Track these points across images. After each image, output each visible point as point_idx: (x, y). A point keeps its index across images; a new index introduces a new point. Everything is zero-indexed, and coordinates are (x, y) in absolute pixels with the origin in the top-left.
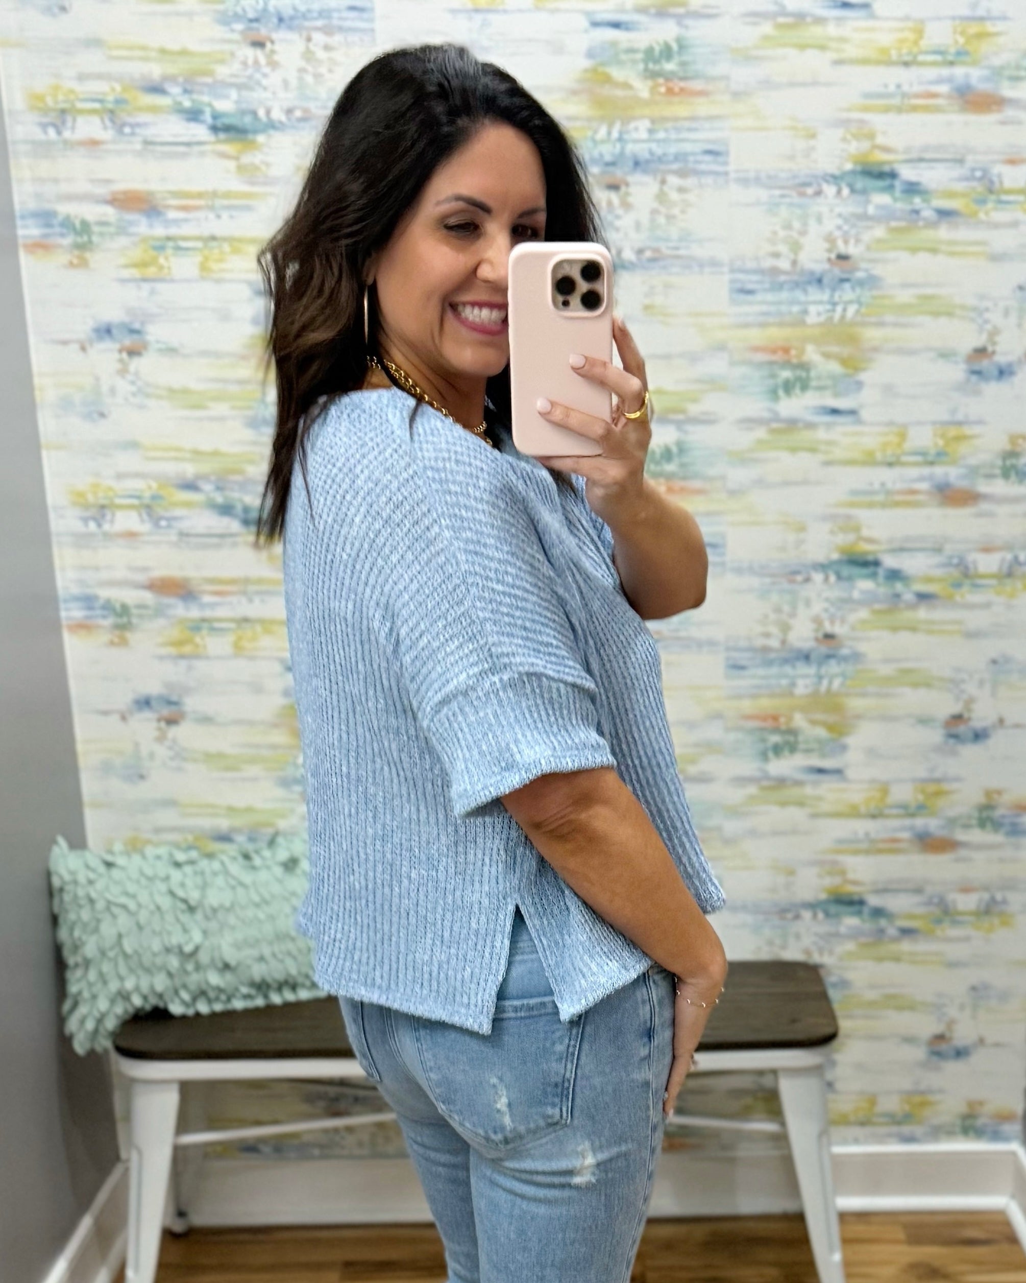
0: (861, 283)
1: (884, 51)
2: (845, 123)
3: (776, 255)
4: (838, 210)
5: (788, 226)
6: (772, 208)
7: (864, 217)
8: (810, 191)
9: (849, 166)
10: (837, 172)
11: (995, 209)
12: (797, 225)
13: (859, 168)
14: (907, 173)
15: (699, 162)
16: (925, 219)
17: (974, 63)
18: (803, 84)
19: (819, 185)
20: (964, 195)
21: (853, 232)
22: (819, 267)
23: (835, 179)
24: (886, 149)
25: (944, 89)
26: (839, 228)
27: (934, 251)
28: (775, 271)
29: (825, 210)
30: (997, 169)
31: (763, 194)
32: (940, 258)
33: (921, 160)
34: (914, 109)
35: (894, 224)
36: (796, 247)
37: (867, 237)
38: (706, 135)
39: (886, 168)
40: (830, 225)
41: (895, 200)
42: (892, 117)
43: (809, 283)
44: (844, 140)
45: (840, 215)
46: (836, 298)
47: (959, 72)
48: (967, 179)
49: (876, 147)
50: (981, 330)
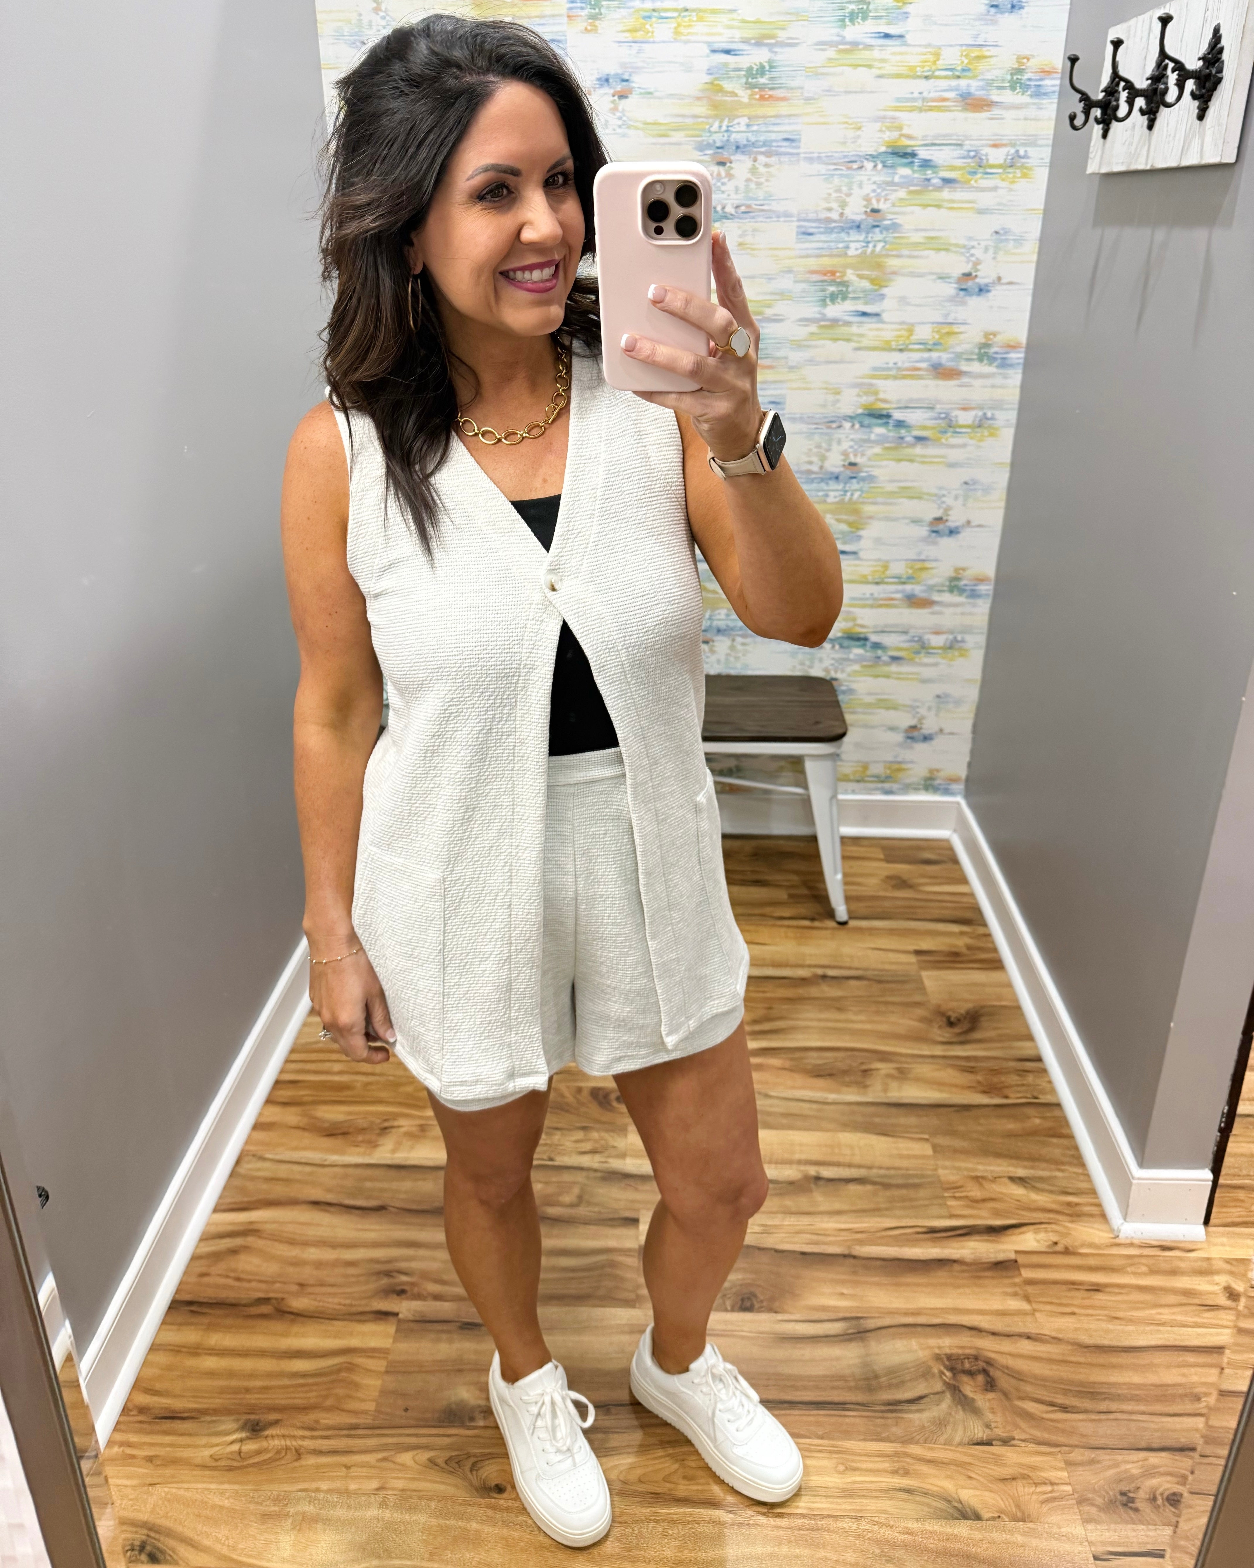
0: (887, 228)
1: (912, 68)
2: (882, 119)
3: (830, 210)
4: (874, 179)
5: (839, 190)
6: (829, 178)
7: (892, 183)
8: (855, 166)
9: (883, 149)
10: (874, 153)
11: (981, 178)
12: (845, 189)
13: (890, 150)
14: (923, 154)
15: (781, 147)
16: (933, 185)
17: (974, 77)
18: (856, 92)
19: (862, 162)
20: (960, 168)
21: (883, 194)
22: (858, 218)
23: (873, 157)
24: (909, 137)
25: (951, 95)
26: (874, 191)
27: (938, 206)
28: (829, 220)
29: (864, 178)
30: (985, 151)
31: (822, 168)
32: (943, 211)
33: (934, 144)
34: (931, 109)
35: (912, 188)
36: (843, 204)
37: (893, 197)
38: (786, 128)
39: (909, 150)
40: (868, 189)
41: (914, 172)
42: (915, 115)
43: (851, 228)
44: (881, 131)
45: (875, 183)
46: (870, 239)
47: (963, 83)
48: (964, 158)
49: (902, 135)
50: (968, 262)
